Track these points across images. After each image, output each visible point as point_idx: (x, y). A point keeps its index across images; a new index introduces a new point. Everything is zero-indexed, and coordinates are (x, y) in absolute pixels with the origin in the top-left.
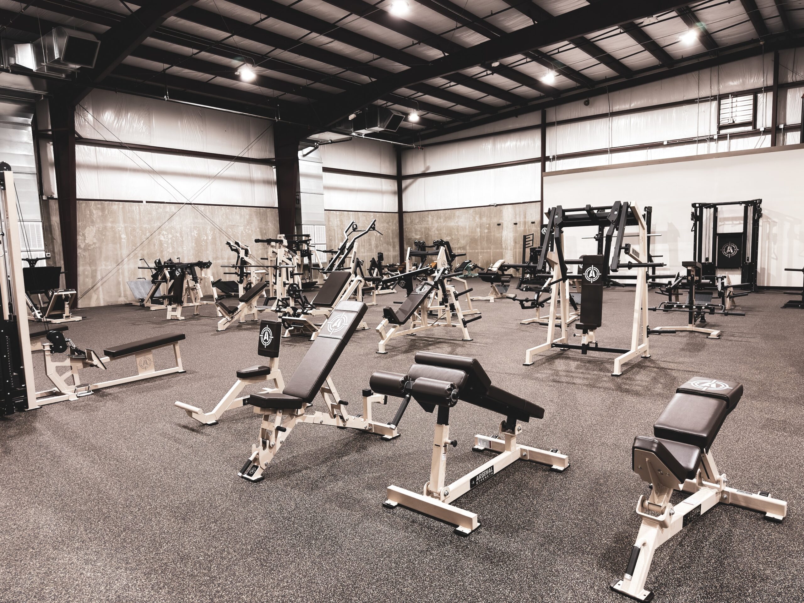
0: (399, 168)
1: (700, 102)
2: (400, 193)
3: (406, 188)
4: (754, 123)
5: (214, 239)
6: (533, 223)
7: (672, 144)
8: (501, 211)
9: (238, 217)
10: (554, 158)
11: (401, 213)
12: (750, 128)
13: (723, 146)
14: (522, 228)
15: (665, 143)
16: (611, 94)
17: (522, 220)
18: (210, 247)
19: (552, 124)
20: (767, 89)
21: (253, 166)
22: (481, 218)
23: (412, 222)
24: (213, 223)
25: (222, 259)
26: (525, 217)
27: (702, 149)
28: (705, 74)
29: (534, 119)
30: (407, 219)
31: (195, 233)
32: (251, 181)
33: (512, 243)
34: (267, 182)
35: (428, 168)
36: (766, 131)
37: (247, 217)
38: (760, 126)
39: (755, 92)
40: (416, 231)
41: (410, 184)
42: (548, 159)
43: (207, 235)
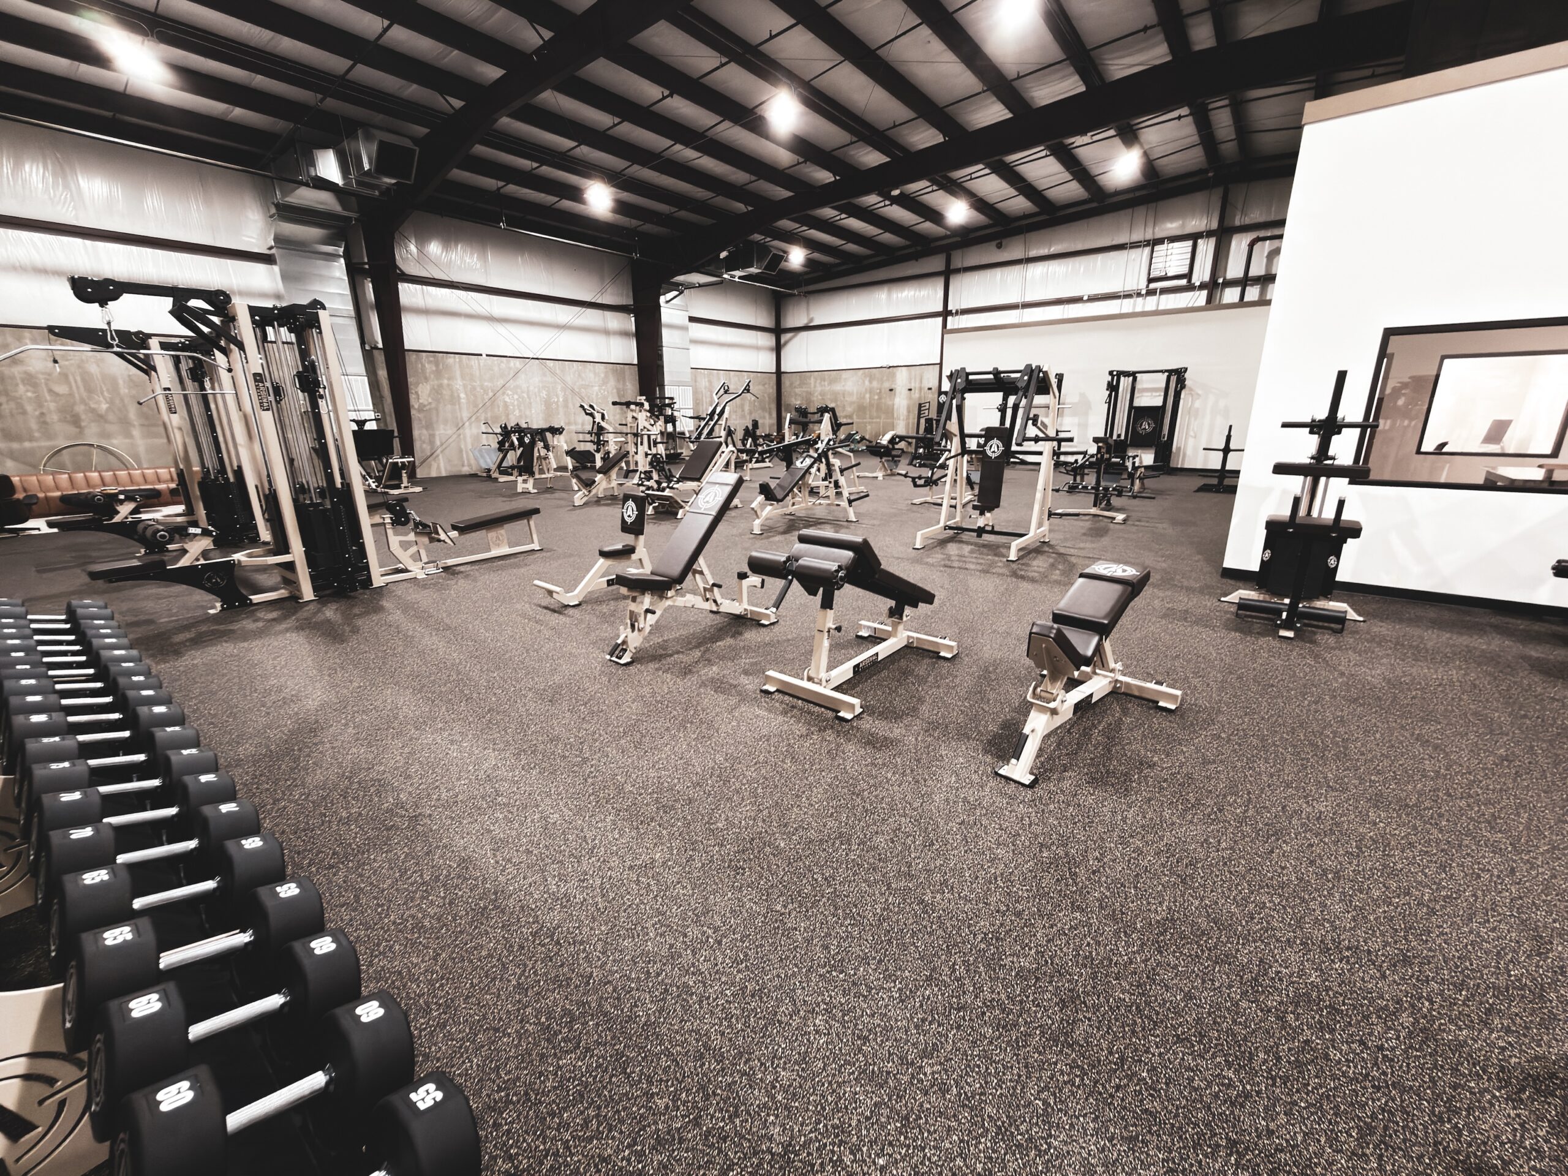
0: (778, 320)
1: (1131, 248)
2: (778, 349)
3: (786, 343)
4: (1188, 276)
5: (566, 401)
6: (930, 389)
7: (1093, 299)
8: (894, 375)
9: (592, 375)
10: (957, 313)
11: (779, 373)
12: (1184, 282)
13: (1151, 303)
14: (917, 395)
15: (1085, 298)
16: (1028, 235)
17: (917, 385)
18: (561, 410)
19: (958, 271)
20: (1209, 234)
21: (609, 314)
22: (870, 382)
23: (791, 384)
24: (564, 381)
25: (576, 424)
26: (921, 382)
27: (1127, 306)
28: (1141, 211)
29: (936, 263)
30: (786, 381)
31: (544, 394)
32: (607, 332)
33: (905, 412)
34: (625, 334)
35: (811, 320)
36: (1202, 286)
37: (602, 375)
38: (1196, 280)
39: (1195, 237)
40: (796, 395)
41: (791, 339)
42: (950, 313)
43: (557, 396)
